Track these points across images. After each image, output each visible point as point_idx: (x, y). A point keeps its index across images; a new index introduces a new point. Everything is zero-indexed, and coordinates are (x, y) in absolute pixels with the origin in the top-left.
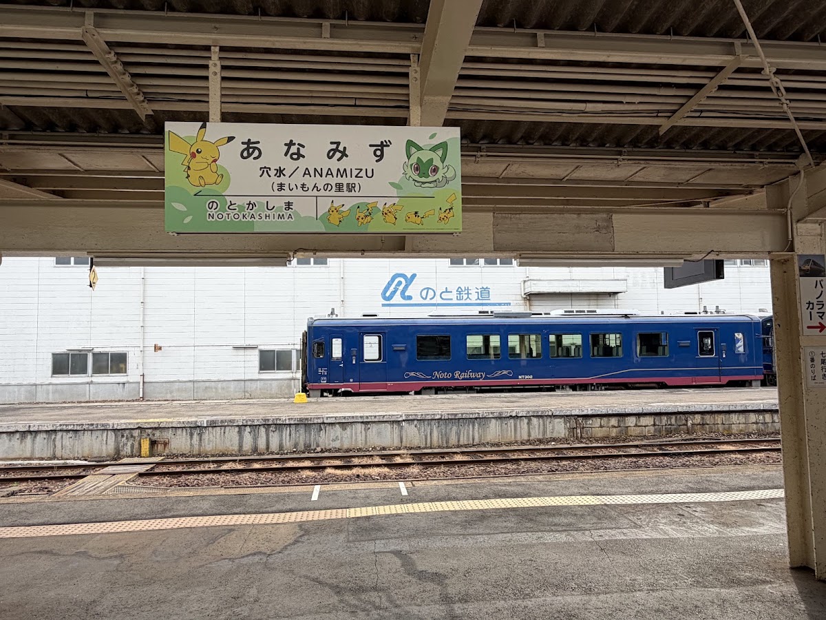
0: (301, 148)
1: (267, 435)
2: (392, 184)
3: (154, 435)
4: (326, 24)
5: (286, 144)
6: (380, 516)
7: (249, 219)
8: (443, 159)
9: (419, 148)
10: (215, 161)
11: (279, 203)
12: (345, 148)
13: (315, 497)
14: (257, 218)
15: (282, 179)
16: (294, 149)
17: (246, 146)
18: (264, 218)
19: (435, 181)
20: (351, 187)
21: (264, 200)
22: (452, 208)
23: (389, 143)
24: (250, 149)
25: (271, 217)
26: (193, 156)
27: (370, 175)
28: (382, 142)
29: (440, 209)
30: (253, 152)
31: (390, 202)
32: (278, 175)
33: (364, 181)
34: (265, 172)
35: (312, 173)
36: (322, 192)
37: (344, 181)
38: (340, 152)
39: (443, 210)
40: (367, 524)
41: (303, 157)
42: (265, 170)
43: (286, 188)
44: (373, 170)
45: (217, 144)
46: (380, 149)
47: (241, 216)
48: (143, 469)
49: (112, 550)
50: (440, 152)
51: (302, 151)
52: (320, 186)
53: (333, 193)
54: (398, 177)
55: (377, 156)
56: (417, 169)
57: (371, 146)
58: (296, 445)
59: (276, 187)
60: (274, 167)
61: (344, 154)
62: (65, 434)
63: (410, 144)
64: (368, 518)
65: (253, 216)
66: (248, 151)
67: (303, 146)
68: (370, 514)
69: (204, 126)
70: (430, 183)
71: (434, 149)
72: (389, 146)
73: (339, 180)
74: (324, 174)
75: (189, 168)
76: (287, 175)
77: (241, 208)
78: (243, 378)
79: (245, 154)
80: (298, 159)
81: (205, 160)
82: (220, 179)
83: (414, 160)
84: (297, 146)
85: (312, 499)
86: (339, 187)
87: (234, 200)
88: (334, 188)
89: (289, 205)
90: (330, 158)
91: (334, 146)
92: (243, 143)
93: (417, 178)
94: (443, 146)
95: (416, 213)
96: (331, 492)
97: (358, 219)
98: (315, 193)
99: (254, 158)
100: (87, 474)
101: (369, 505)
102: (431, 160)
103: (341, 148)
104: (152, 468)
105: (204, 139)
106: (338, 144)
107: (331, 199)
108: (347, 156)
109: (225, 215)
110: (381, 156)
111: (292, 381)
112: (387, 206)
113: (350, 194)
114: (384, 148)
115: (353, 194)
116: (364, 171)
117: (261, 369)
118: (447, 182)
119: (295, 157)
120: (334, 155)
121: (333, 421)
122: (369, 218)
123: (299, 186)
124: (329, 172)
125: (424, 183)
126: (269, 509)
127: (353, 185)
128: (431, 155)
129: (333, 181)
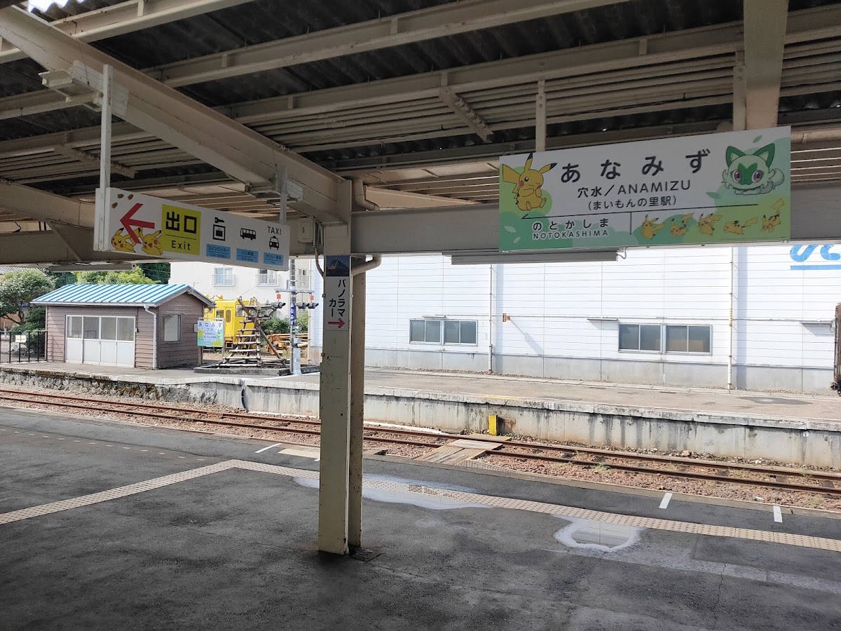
0: (617, 167)
1: (623, 428)
2: (709, 194)
3: (501, 413)
4: (643, 40)
5: (602, 165)
6: (739, 540)
7: (567, 237)
8: (769, 163)
9: (741, 154)
10: (540, 187)
11: (596, 220)
12: (660, 162)
13: (664, 505)
14: (575, 235)
15: (598, 199)
16: (610, 169)
17: (566, 170)
18: (581, 235)
19: (759, 187)
20: (665, 201)
21: (582, 218)
22: (778, 215)
23: (707, 152)
24: (571, 173)
25: (588, 234)
26: (522, 184)
27: (685, 186)
28: (699, 152)
29: (764, 216)
30: (573, 175)
31: (707, 212)
32: (595, 194)
33: (680, 194)
34: (583, 193)
35: (627, 189)
36: (637, 208)
37: (659, 194)
38: (655, 166)
39: (768, 218)
40: (720, 544)
41: (619, 175)
42: (583, 191)
43: (602, 206)
44: (689, 181)
45: (541, 172)
46: (697, 161)
47: (561, 235)
48: (491, 447)
49: (462, 517)
50: (765, 156)
51: (618, 171)
52: (635, 202)
53: (647, 207)
54: (716, 185)
55: (694, 167)
56: (738, 176)
57: (687, 157)
58: (657, 444)
59: (592, 206)
60: (591, 186)
61: (659, 168)
62: (422, 402)
63: (731, 151)
64: (723, 538)
65: (571, 234)
66: (568, 176)
67: (619, 165)
68: (727, 535)
69: (531, 157)
70: (754, 189)
71: (758, 153)
72: (706, 155)
73: (654, 194)
74: (639, 189)
75: (518, 195)
76: (603, 194)
77: (561, 227)
78: (599, 356)
79: (565, 178)
80: (613, 178)
81: (531, 187)
82: (543, 203)
83: (734, 166)
84: (613, 166)
85: (661, 507)
86: (654, 201)
87: (555, 220)
88: (649, 203)
89: (604, 222)
90: (645, 173)
91: (649, 162)
92: (564, 168)
93: (739, 186)
94: (770, 149)
95: (736, 222)
96: (685, 503)
97: (672, 232)
98: (630, 209)
99: (574, 181)
100: (441, 444)
101: (728, 525)
102: (755, 165)
103: (656, 163)
104: (500, 448)
105: (531, 168)
106: (653, 158)
107: (646, 213)
108: (662, 170)
109: (547, 234)
110: (699, 167)
111: (661, 364)
112: (703, 217)
113: (665, 207)
114: (702, 157)
115: (667, 207)
116: (679, 184)
117: (620, 347)
118: (773, 188)
119: (611, 175)
120: (648, 170)
121: (706, 420)
122: (683, 231)
123: (614, 203)
124: (644, 188)
125: (745, 190)
126: (611, 509)
127: (668, 198)
128: (755, 159)
129: (647, 196)
